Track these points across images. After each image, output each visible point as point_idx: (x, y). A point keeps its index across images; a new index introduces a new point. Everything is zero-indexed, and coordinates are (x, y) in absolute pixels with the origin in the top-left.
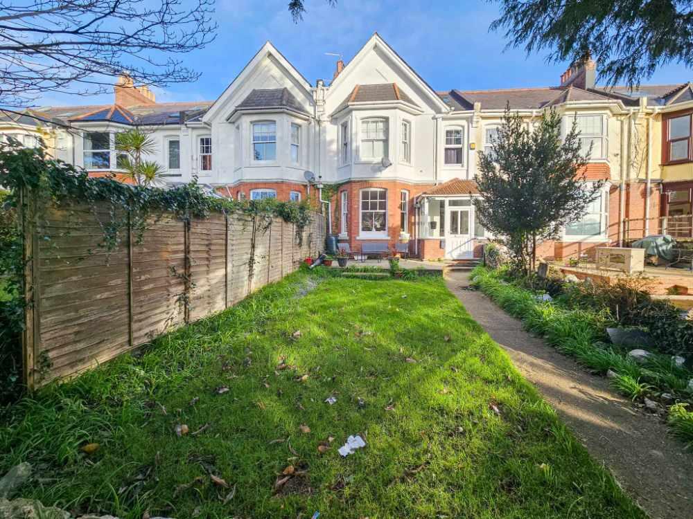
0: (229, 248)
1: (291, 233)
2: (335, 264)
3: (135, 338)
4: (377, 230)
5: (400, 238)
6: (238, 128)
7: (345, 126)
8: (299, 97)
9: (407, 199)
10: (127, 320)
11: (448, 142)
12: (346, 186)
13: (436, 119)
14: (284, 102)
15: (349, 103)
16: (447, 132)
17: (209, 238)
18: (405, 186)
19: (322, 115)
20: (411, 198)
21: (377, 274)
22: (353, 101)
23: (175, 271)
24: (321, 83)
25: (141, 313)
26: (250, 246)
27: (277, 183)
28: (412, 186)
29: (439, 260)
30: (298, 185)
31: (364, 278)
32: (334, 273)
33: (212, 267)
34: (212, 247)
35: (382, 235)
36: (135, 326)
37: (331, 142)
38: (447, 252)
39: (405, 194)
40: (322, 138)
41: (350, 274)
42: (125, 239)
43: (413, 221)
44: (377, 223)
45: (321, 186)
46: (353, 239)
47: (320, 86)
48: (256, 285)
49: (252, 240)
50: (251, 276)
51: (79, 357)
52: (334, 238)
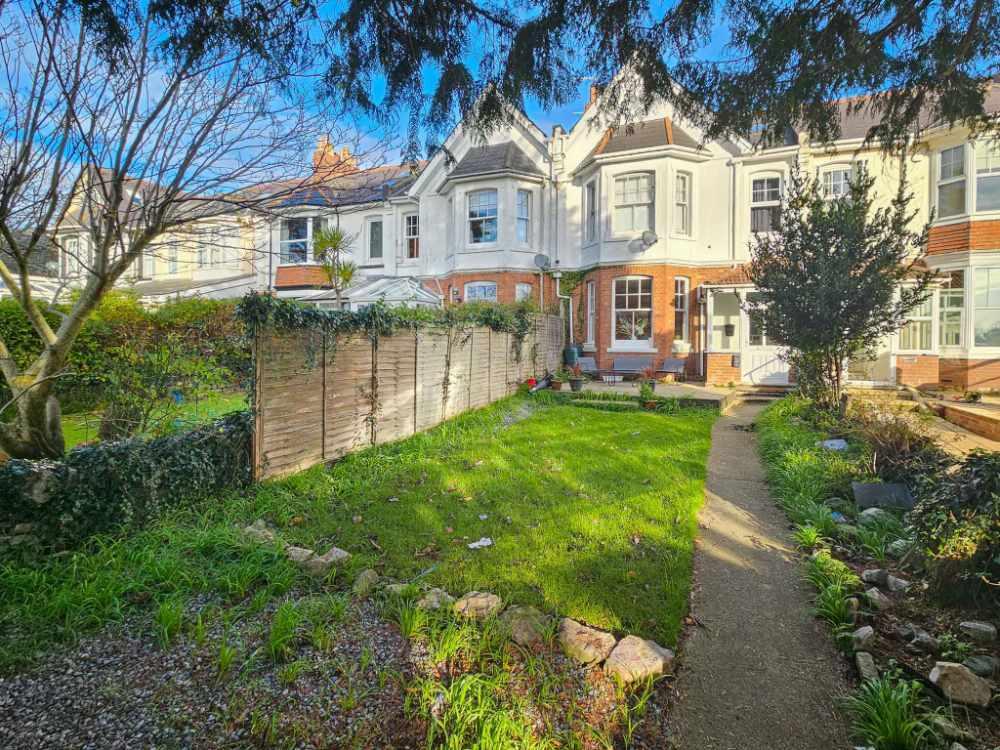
0: (419, 366)
1: (504, 345)
2: (566, 387)
3: (328, 453)
4: (640, 337)
5: (673, 351)
6: (451, 201)
7: (592, 187)
8: (529, 150)
9: (687, 291)
10: (321, 435)
11: (756, 198)
12: (594, 273)
13: (733, 165)
14: (508, 164)
15: (596, 157)
16: (755, 182)
17: (397, 355)
18: (682, 270)
19: (560, 173)
20: (692, 289)
21: (620, 403)
22: (603, 152)
23: (362, 391)
24: (559, 129)
25: (333, 429)
26: (445, 363)
27: (498, 273)
28: (693, 270)
29: (731, 385)
30: (527, 274)
31: (601, 407)
32: (561, 400)
33: (400, 387)
34: (401, 366)
35: (644, 346)
36: (328, 441)
37: (573, 210)
38: (743, 373)
39: (682, 283)
40: (560, 206)
41: (582, 401)
42: (321, 360)
43: (696, 323)
44: (638, 328)
45: (559, 275)
46: (602, 351)
47: (557, 135)
48: (452, 408)
49: (446, 356)
50: (445, 398)
51: (287, 461)
52: (575, 350)
